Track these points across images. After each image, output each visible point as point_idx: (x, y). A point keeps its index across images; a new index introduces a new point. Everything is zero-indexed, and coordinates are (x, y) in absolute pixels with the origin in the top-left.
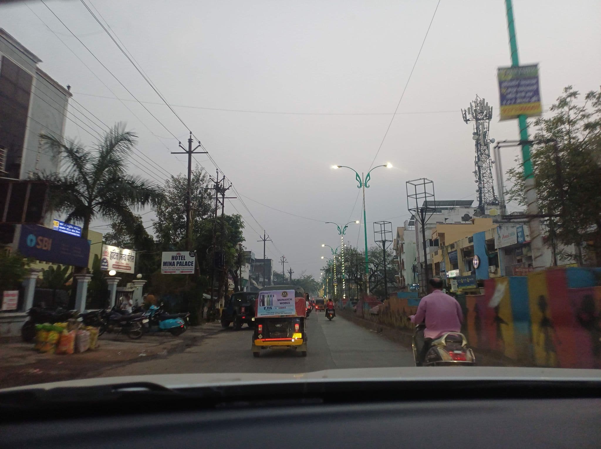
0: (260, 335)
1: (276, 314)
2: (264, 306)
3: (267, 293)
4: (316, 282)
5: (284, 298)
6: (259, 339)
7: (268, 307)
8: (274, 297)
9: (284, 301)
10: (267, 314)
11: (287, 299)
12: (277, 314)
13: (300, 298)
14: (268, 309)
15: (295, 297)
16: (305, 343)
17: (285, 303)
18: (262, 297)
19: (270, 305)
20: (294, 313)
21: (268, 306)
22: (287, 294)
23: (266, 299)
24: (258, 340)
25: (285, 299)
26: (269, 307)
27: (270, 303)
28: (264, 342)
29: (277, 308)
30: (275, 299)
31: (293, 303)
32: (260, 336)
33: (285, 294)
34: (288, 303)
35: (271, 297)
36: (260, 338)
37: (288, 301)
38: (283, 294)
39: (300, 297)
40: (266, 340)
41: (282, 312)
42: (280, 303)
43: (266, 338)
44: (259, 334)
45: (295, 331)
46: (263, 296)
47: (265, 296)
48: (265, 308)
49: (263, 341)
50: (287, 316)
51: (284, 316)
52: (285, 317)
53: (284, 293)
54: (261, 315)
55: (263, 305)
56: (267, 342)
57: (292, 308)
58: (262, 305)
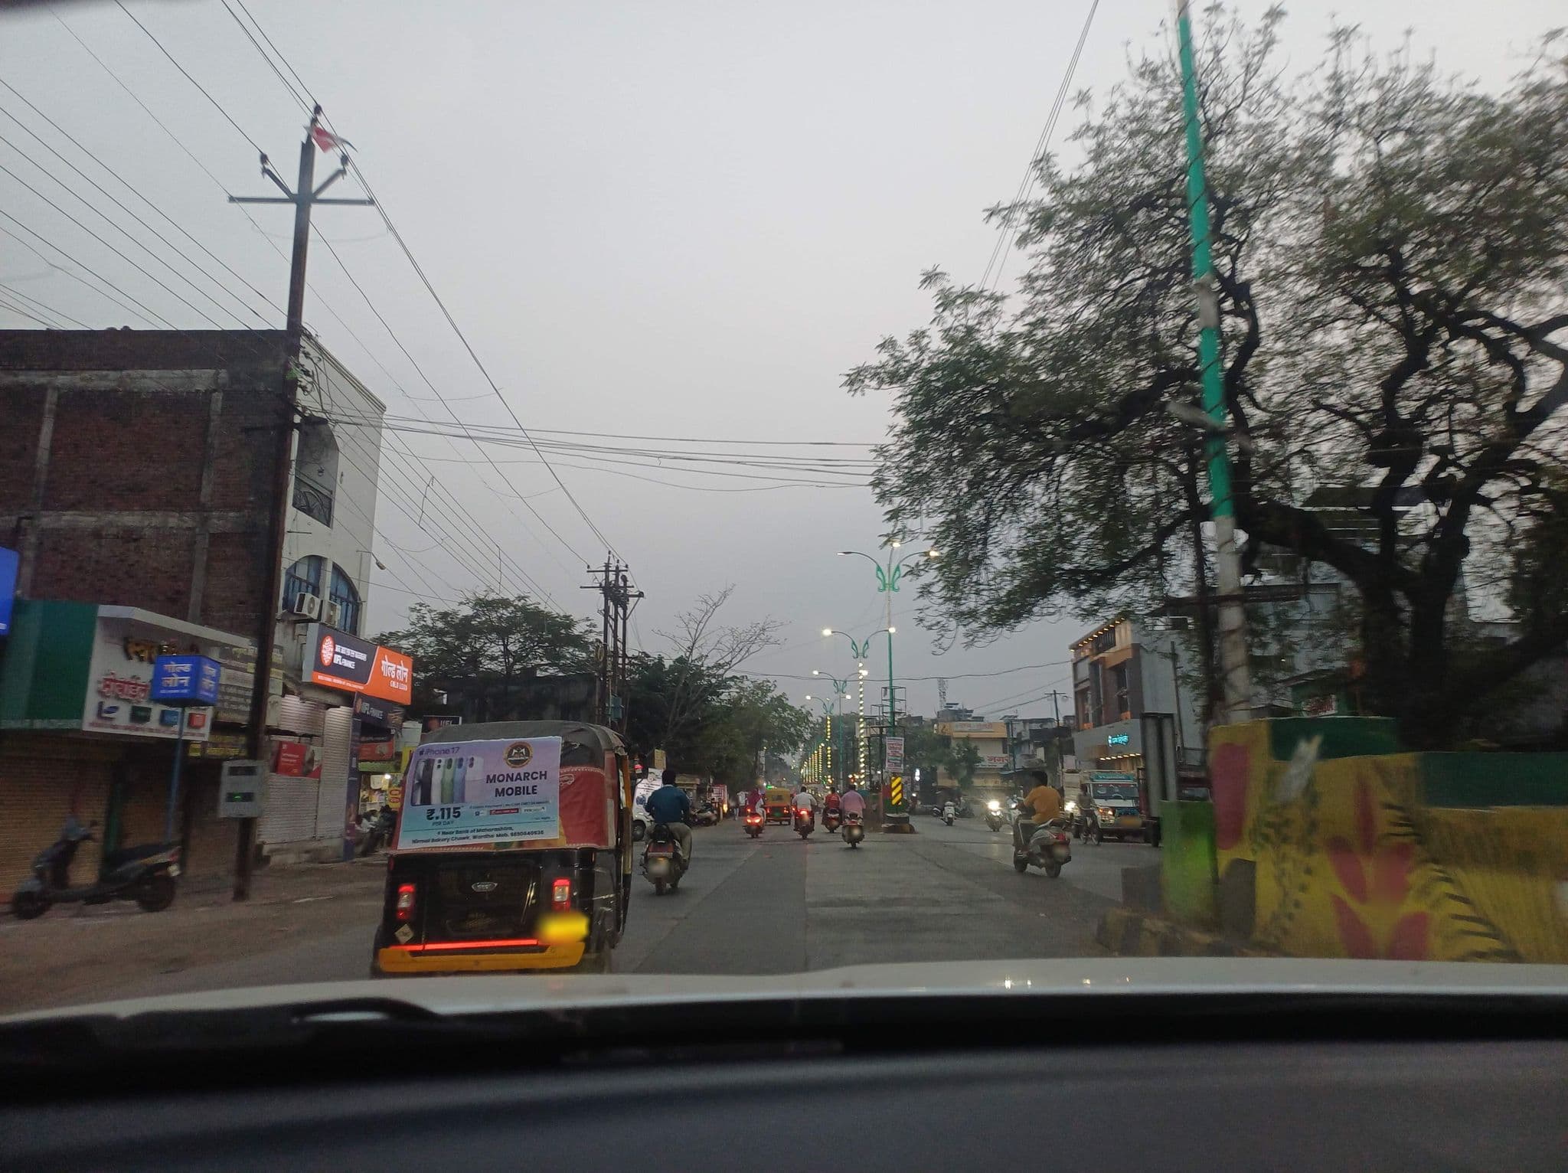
0: (406, 928)
1: (475, 837)
2: (429, 803)
3: (446, 752)
4: (792, 708)
5: (515, 771)
6: (397, 942)
7: (443, 810)
8: (471, 765)
9: (514, 784)
10: (441, 836)
11: (526, 776)
12: (481, 837)
13: (583, 769)
14: (443, 817)
15: (562, 765)
16: (593, 956)
17: (518, 791)
18: (422, 765)
19: (452, 801)
20: (551, 833)
21: (445, 806)
22: (528, 753)
23: (437, 776)
24: (392, 948)
25: (519, 774)
26: (449, 809)
27: (456, 792)
28: (418, 958)
29: (484, 812)
30: (475, 774)
31: (550, 789)
32: (404, 933)
33: (519, 755)
34: (530, 791)
35: (460, 766)
36: (403, 939)
37: (530, 783)
38: (512, 750)
39: (581, 764)
40: (429, 947)
41: (501, 830)
42: (497, 790)
43: (429, 941)
44: (401, 924)
45: (553, 909)
46: (429, 765)
47: (436, 764)
48: (432, 811)
49: (415, 953)
50: (521, 844)
51: (511, 843)
52: (513, 849)
53: (515, 751)
54: (414, 842)
55: (426, 799)
56: (428, 958)
57: (544, 811)
58: (418, 803)
